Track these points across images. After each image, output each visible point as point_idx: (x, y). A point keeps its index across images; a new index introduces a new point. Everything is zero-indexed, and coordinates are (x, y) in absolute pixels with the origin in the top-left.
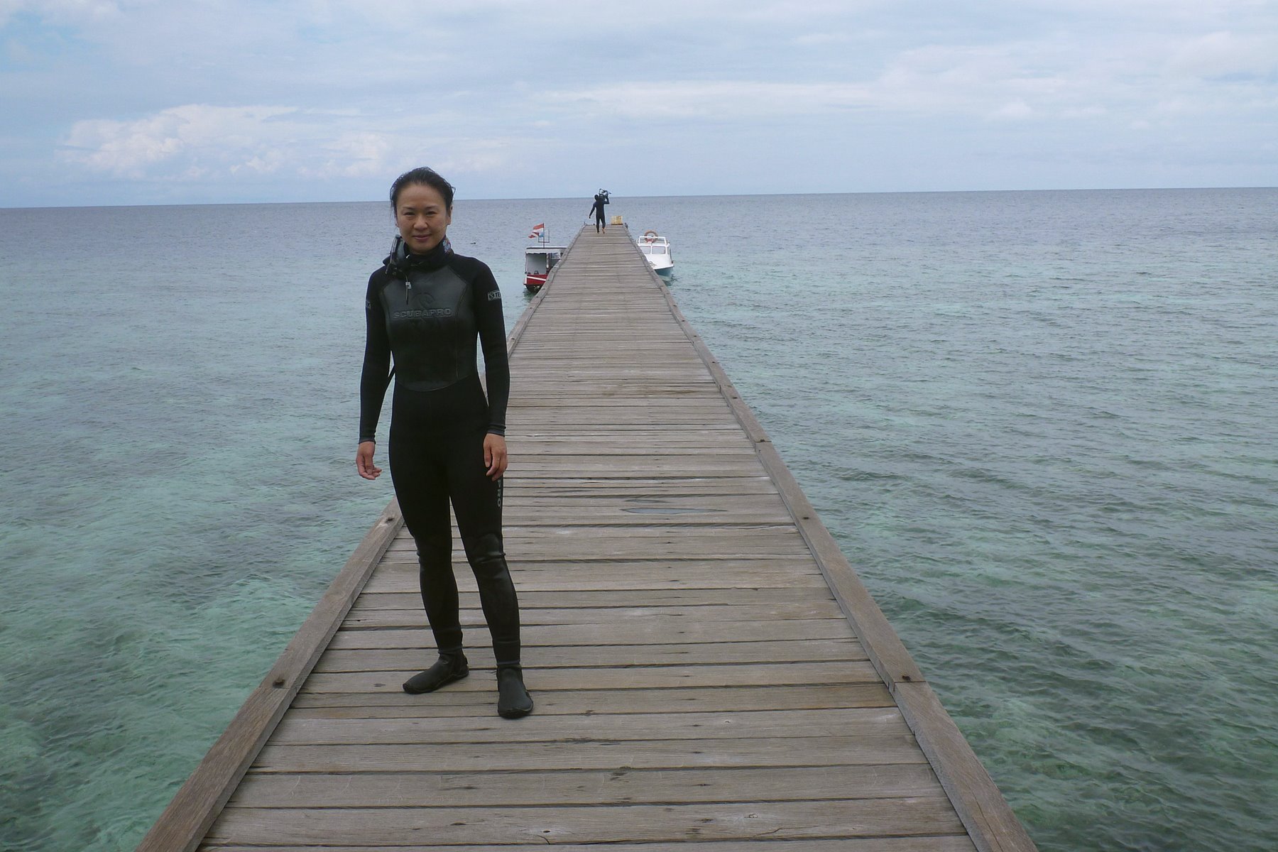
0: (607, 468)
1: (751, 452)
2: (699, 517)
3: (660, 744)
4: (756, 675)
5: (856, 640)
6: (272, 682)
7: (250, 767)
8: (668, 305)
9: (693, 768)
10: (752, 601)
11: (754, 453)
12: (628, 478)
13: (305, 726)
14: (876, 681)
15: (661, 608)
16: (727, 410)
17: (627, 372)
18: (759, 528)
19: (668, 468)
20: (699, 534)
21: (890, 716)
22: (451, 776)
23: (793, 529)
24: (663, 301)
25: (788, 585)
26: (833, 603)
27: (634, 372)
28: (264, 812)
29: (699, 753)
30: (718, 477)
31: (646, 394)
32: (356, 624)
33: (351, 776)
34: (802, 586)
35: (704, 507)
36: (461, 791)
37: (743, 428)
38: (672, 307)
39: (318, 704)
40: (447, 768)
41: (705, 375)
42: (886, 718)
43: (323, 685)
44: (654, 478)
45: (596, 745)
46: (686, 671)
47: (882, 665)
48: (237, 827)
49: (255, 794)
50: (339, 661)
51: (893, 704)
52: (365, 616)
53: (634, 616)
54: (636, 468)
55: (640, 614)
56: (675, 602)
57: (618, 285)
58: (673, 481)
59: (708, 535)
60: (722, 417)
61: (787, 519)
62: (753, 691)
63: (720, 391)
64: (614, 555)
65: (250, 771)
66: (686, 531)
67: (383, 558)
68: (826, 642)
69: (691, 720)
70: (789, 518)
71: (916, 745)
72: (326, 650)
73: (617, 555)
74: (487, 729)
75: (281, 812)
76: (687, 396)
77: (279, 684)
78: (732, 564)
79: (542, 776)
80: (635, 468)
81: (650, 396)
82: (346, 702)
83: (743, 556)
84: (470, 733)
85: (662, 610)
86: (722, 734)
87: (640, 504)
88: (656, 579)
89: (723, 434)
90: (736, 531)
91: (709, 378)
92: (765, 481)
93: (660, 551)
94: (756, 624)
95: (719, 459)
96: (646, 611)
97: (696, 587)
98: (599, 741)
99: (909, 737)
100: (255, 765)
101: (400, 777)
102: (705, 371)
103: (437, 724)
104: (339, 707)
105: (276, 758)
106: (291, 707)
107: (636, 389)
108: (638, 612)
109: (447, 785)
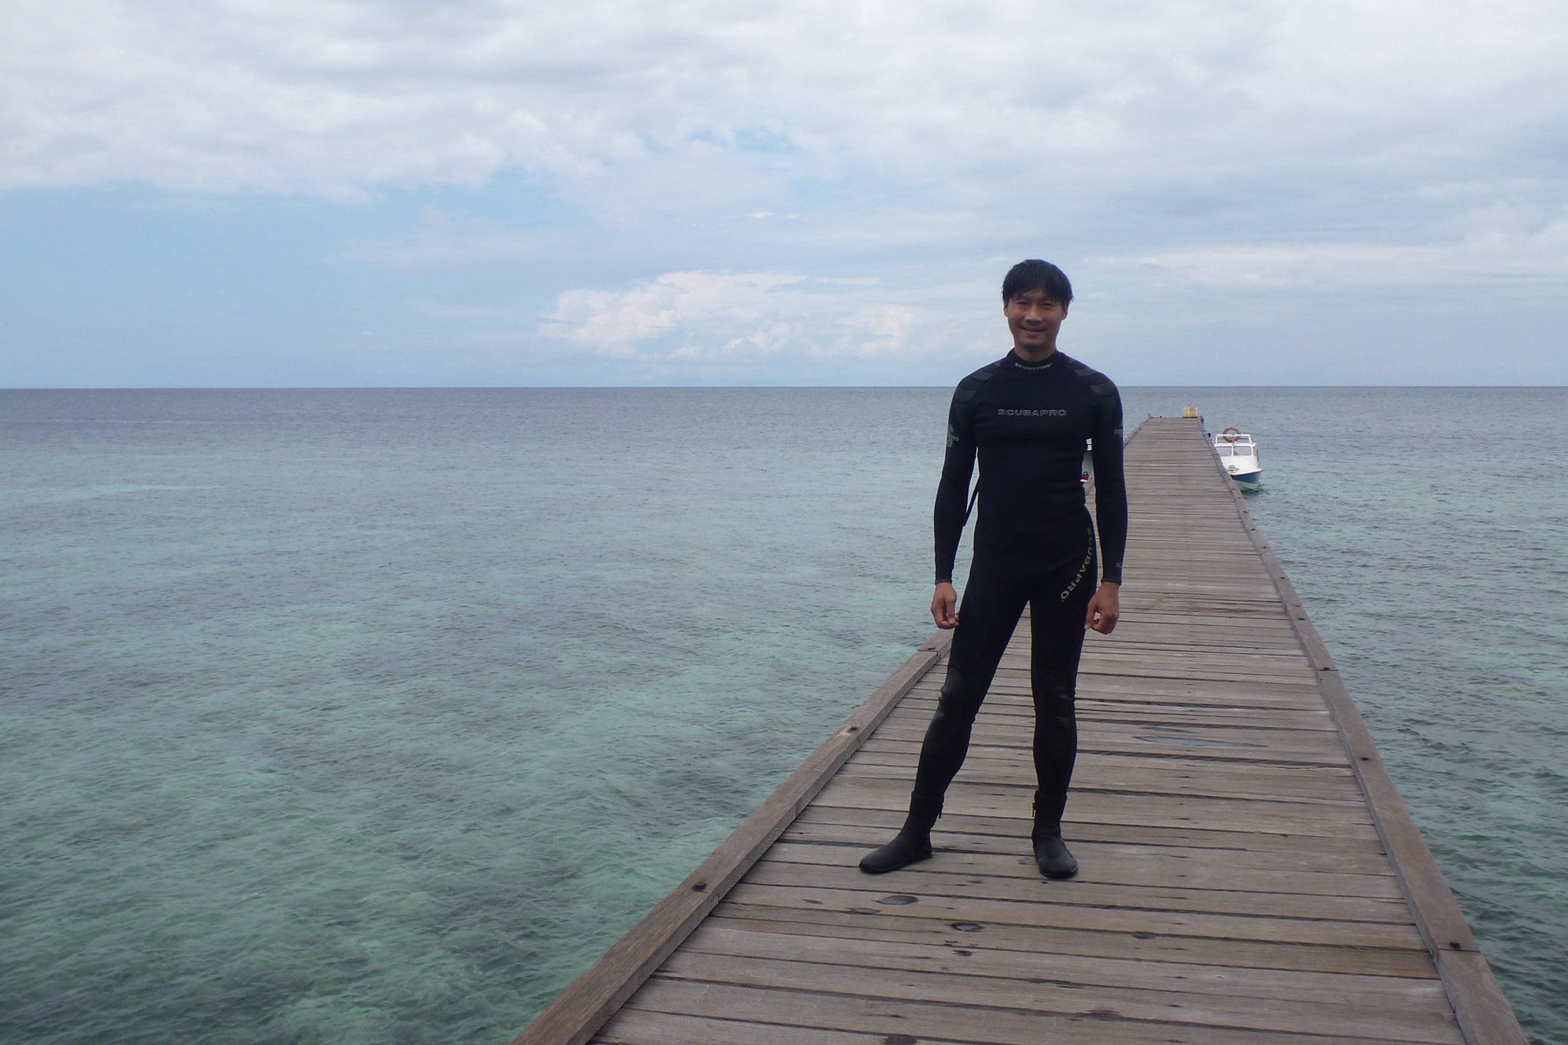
0: (1124, 690)
1: (1312, 682)
2: (1228, 750)
3: (1130, 993)
4: (1266, 930)
5: (1404, 901)
6: (692, 885)
7: (656, 971)
8: (1238, 512)
9: (1166, 1022)
10: (1277, 849)
11: (1315, 684)
12: (1149, 703)
13: (723, 935)
14: (1418, 948)
15: (1163, 848)
16: (1291, 633)
17: (1170, 586)
18: (1303, 769)
19: (1200, 695)
20: (1226, 771)
21: (1429, 990)
22: (877, 1002)
23: (1347, 772)
24: (1232, 506)
25: (1328, 834)
26: (1382, 858)
27: (1179, 586)
28: (663, 1017)
29: (1177, 1006)
30: (1263, 708)
31: (1189, 611)
32: (797, 837)
33: (764, 992)
34: (1345, 836)
35: (1238, 741)
36: (886, 1018)
37: (1307, 654)
38: (1242, 514)
39: (742, 915)
40: (873, 993)
41: (1270, 592)
42: (1425, 990)
43: (752, 896)
44: (1181, 705)
45: (1054, 986)
46: (1179, 917)
47: (1427, 929)
48: (631, 1028)
49: (656, 997)
50: (771, 872)
51: (1435, 975)
52: (809, 830)
53: (1128, 854)
54: (1161, 692)
55: (1135, 852)
56: (1180, 842)
57: (1178, 487)
58: (1206, 709)
59: (1237, 771)
60: (1282, 641)
61: (1344, 761)
62: (1258, 947)
63: (1286, 613)
64: (1114, 786)
65: (654, 974)
66: (1211, 766)
67: (840, 770)
68: (1363, 901)
69: (1174, 970)
70: (1345, 758)
71: (1455, 1023)
72: (759, 860)
73: (1117, 786)
74: (928, 958)
75: (681, 1018)
76: (1241, 615)
77: (700, 887)
78: (1260, 806)
79: (983, 1012)
80: (1159, 692)
81: (1195, 613)
82: (773, 916)
83: (1276, 798)
84: (907, 960)
85: (1163, 850)
86: (1211, 990)
87: (1160, 732)
88: (1162, 815)
89: (1278, 660)
90: (1274, 769)
91: (1275, 596)
92: (1323, 716)
93: (1173, 786)
94: (1276, 874)
95: (1269, 687)
96: (1143, 850)
97: (1210, 828)
98: (1057, 982)
99: (1448, 1014)
100: (661, 969)
101: (819, 996)
102: (1271, 589)
103: (871, 947)
104: (766, 919)
105: (685, 964)
106: (711, 915)
107: (1178, 605)
108: (1133, 850)
109: (871, 1011)
